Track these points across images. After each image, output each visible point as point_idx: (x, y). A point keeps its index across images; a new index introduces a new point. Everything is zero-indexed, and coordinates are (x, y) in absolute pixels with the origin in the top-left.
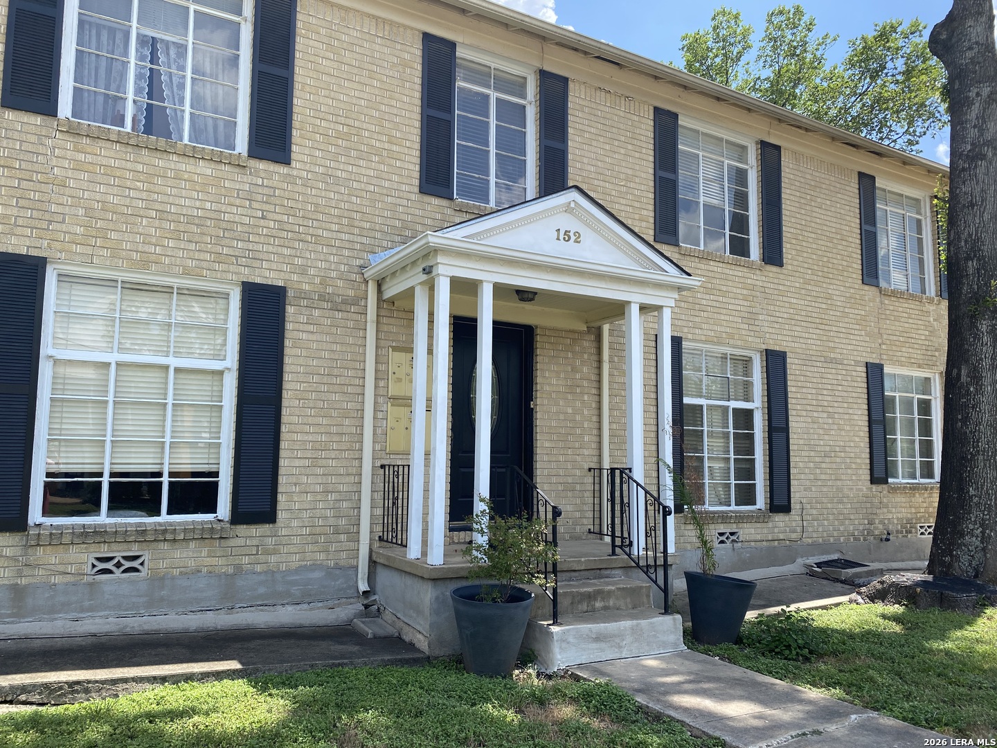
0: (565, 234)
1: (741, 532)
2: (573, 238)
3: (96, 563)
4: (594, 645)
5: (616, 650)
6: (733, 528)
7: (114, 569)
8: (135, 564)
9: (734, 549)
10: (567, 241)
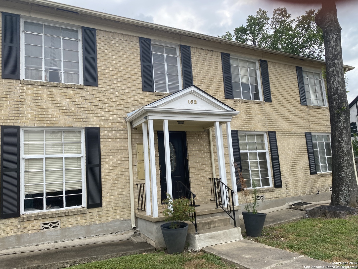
0: (191, 101)
1: (265, 195)
2: (194, 102)
3: (43, 225)
4: (211, 240)
5: (218, 241)
6: (262, 194)
7: (49, 227)
8: (56, 225)
9: (263, 202)
10: (192, 103)
